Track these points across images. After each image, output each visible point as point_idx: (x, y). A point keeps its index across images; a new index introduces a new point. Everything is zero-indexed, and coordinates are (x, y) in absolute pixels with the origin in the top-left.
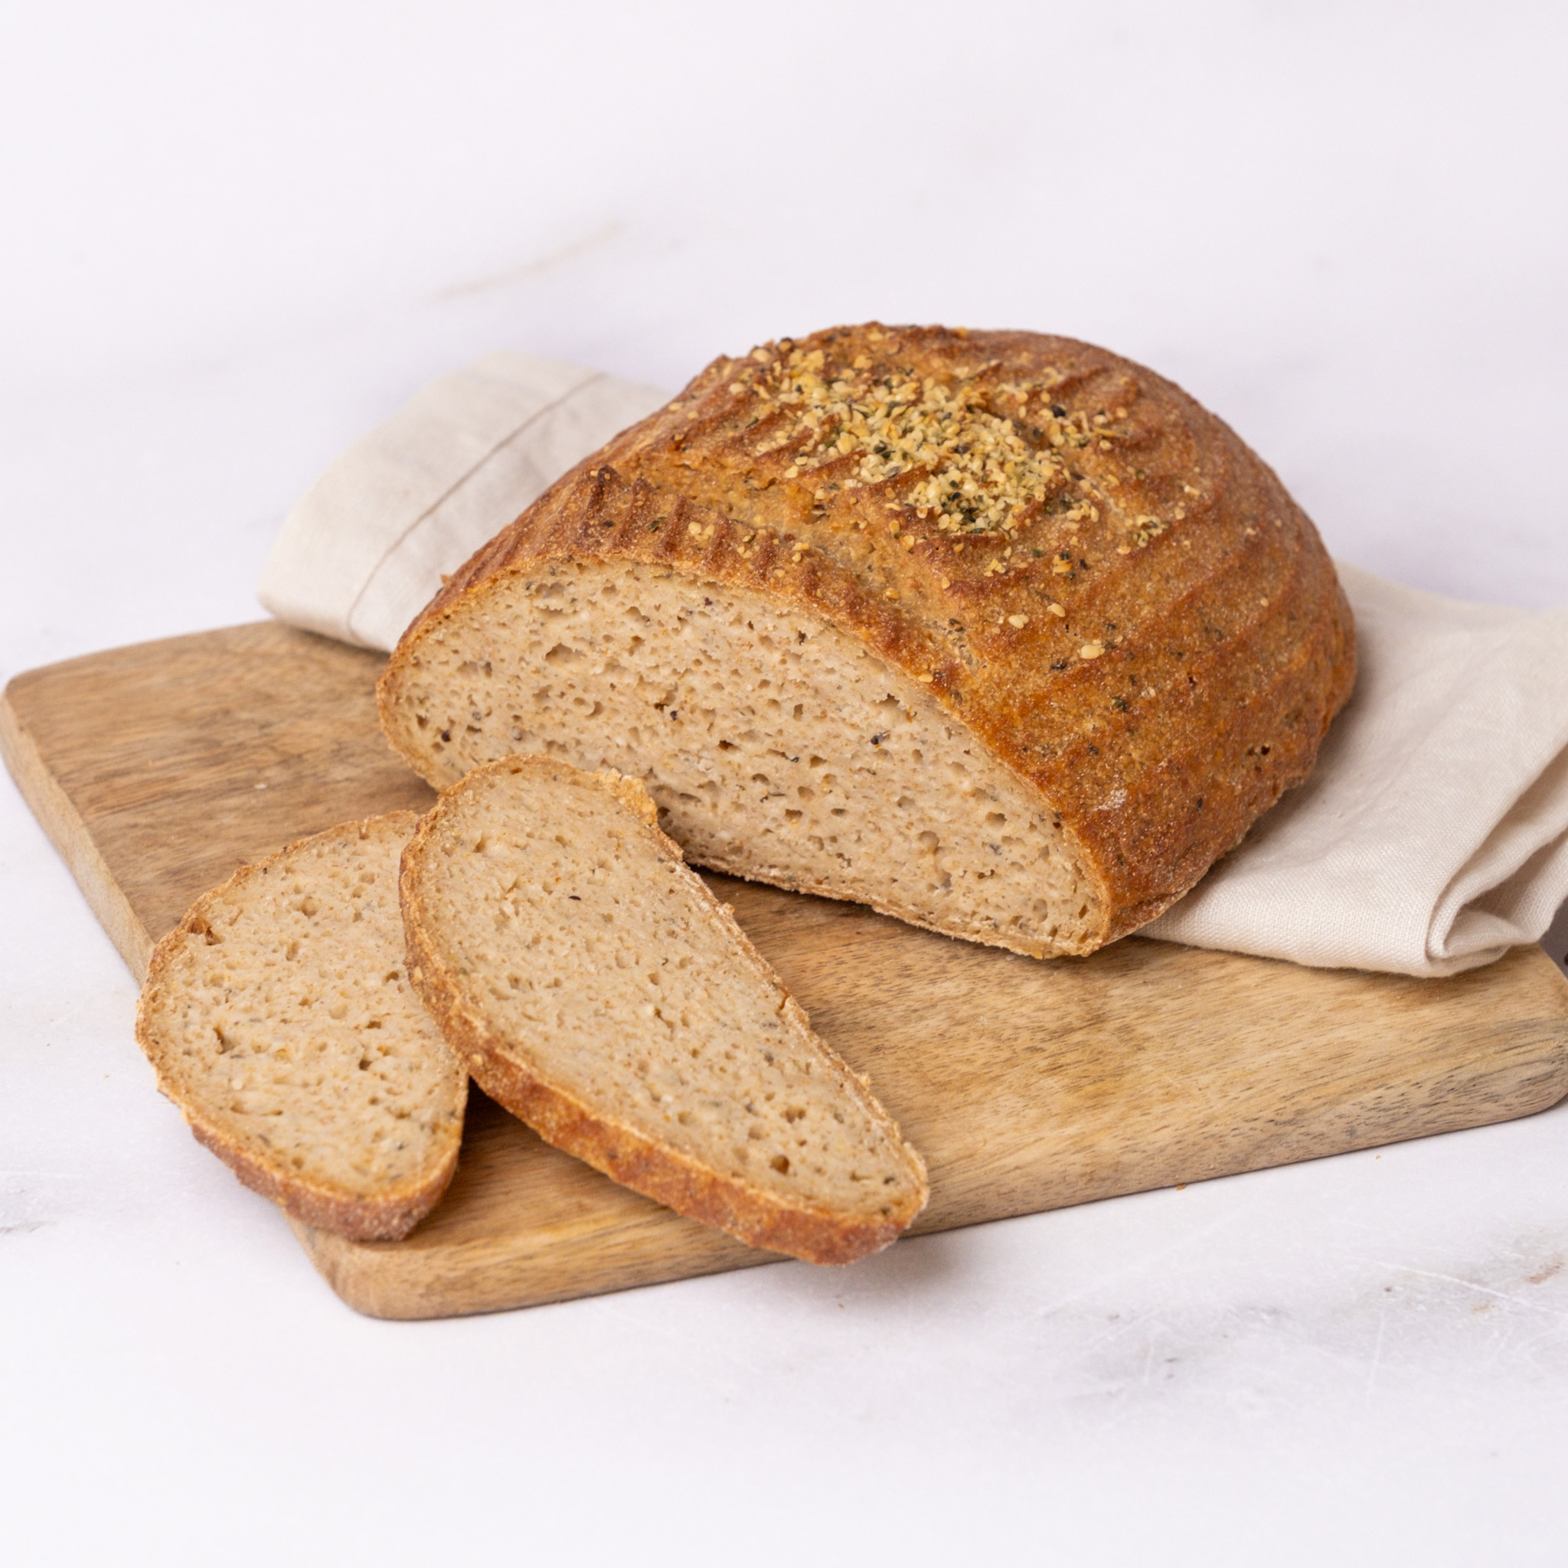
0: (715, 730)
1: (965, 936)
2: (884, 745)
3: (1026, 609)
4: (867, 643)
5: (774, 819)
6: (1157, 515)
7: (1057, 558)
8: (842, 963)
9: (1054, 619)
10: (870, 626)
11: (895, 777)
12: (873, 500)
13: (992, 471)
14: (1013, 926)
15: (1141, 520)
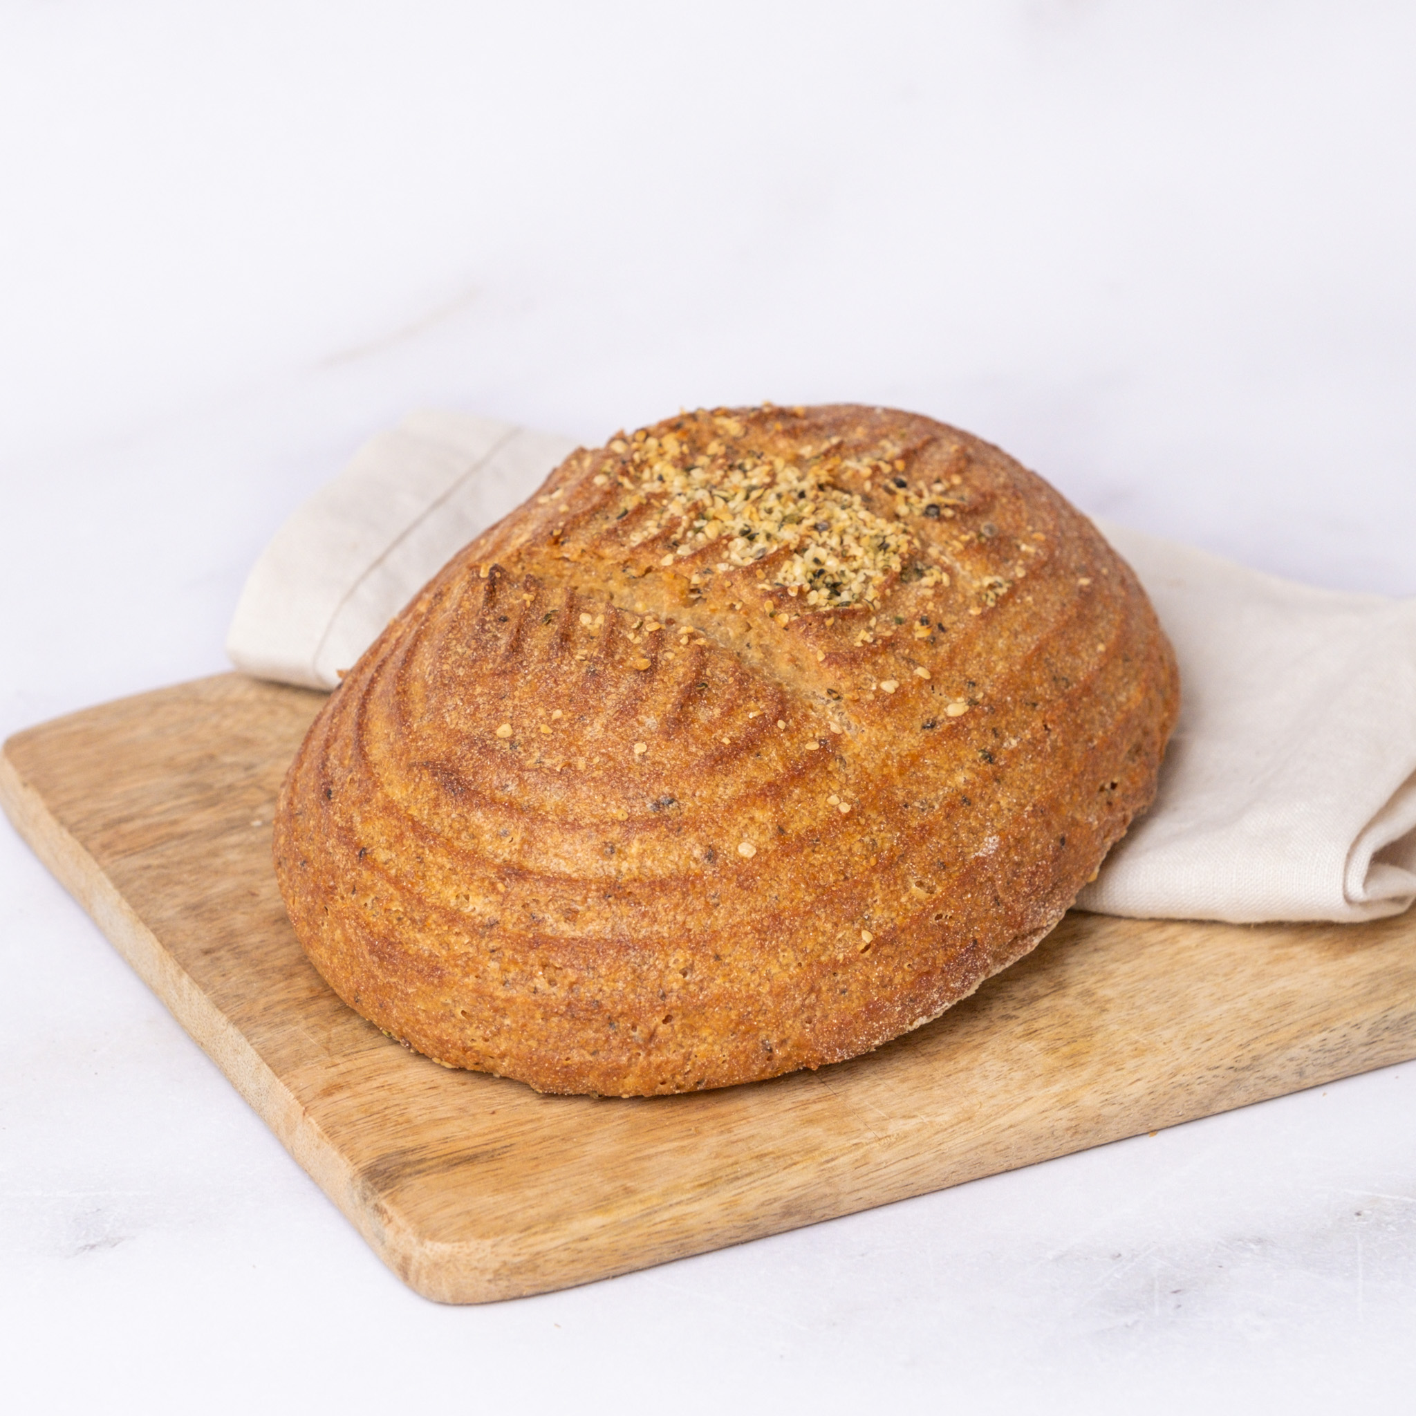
3: (895, 674)
6: (1000, 575)
7: (917, 624)
9: (921, 682)
12: (746, 582)
13: (850, 547)
15: (987, 581)
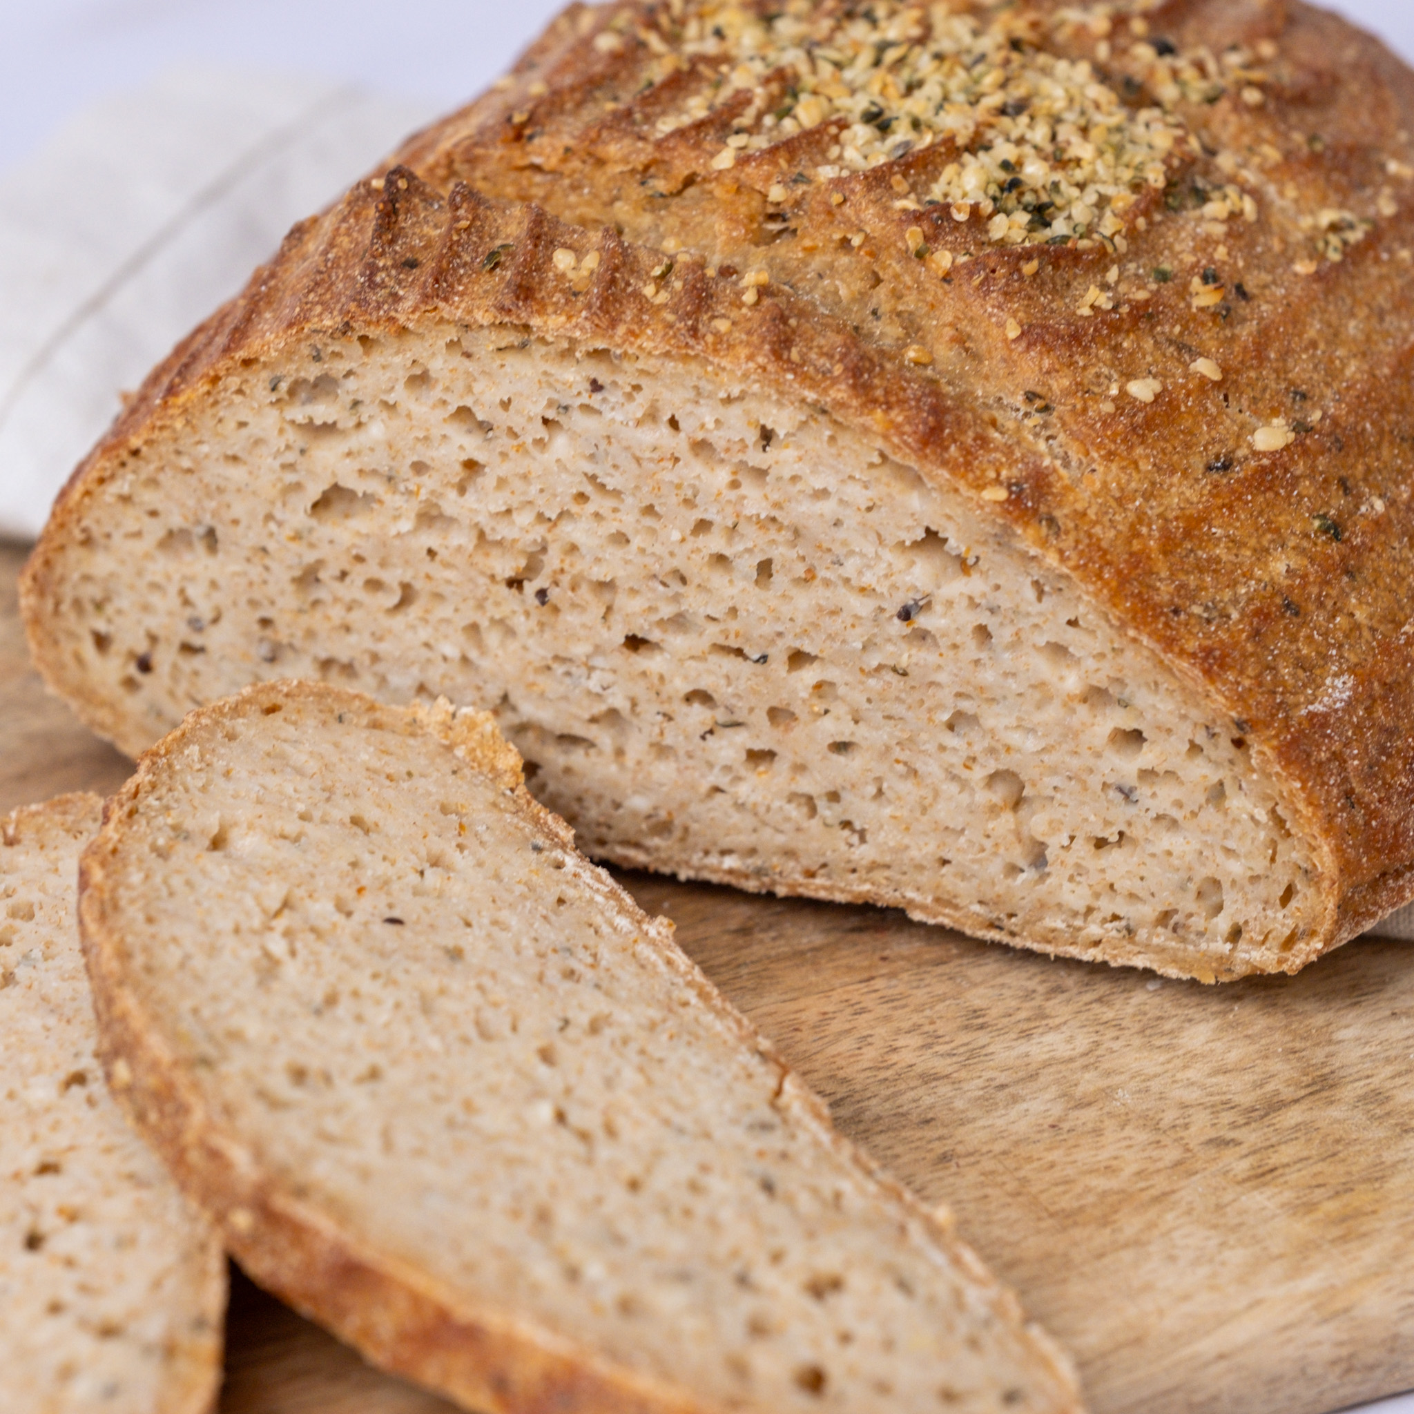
0: (615, 618)
1: (1074, 951)
2: (922, 621)
3: (1154, 369)
4: (886, 437)
5: (727, 769)
6: (1351, 209)
7: (1196, 282)
9: (1204, 385)
10: (889, 407)
11: (942, 677)
12: (872, 196)
13: (1069, 143)
14: (1160, 930)
15: (1327, 217)
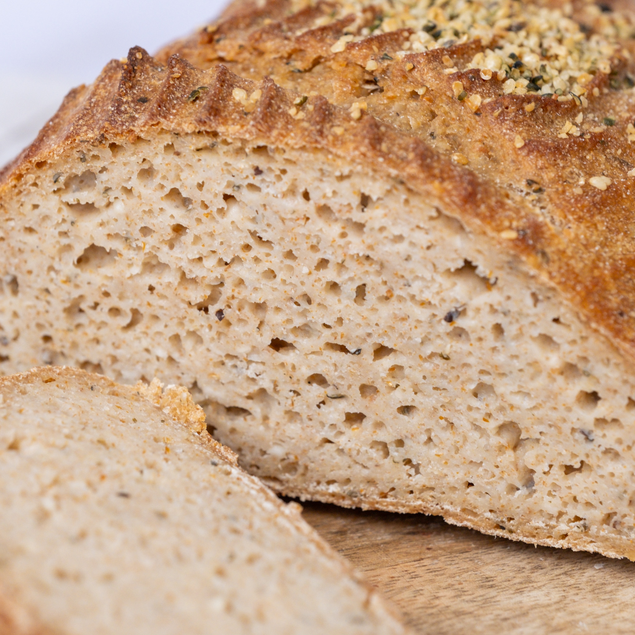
0: (266, 329)
1: (550, 542)
2: (460, 322)
4: (441, 198)
5: (333, 426)
8: (417, 576)
10: (443, 180)
11: (471, 360)
12: (431, 66)
14: (605, 526)
